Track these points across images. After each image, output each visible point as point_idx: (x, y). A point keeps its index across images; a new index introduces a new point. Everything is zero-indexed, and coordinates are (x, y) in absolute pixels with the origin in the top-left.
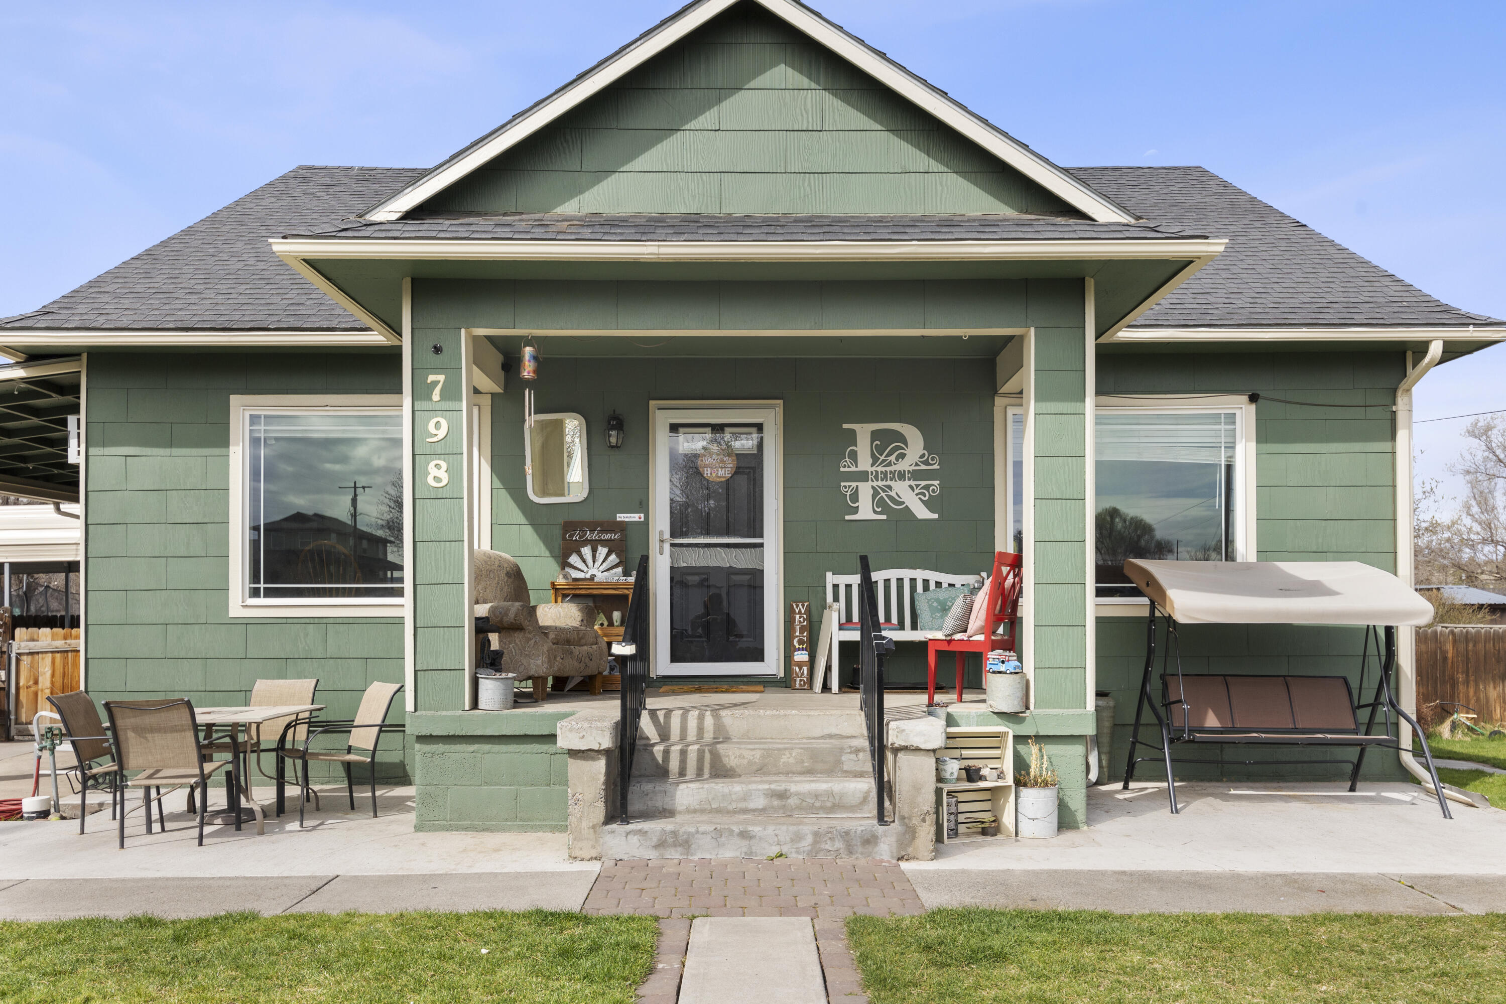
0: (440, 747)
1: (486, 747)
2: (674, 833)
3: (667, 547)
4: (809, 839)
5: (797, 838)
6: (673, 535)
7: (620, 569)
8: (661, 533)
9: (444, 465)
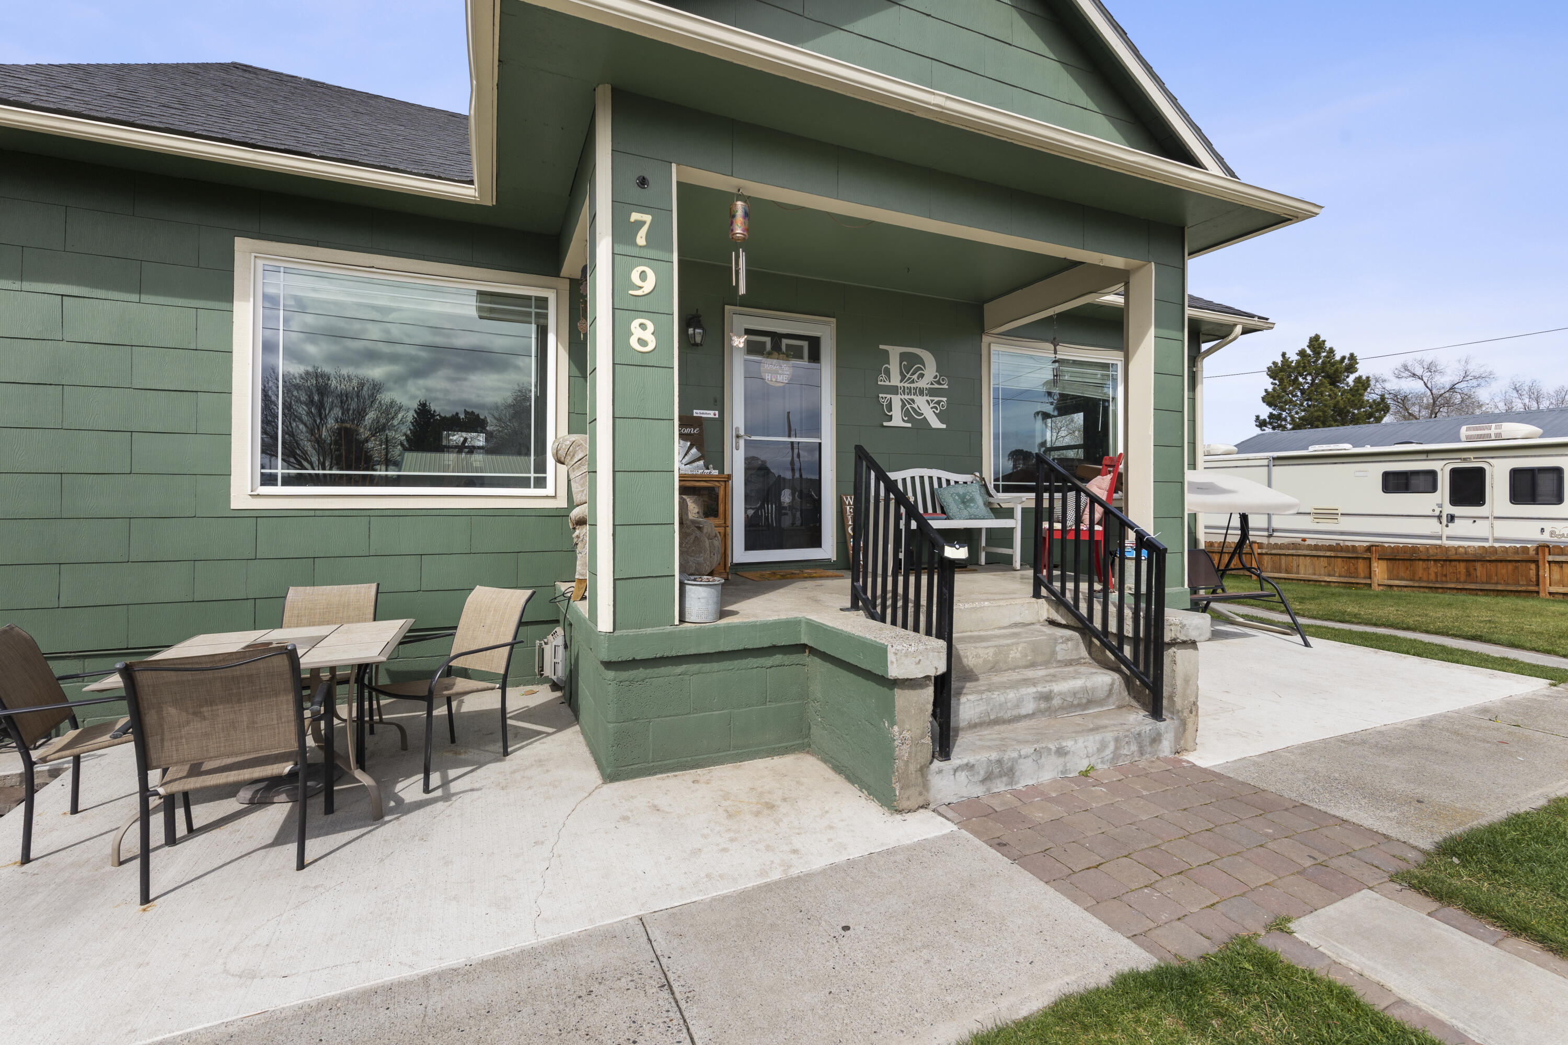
0: (641, 672)
1: (695, 667)
2: (999, 762)
3: (742, 443)
4: (1112, 746)
5: (1103, 746)
6: (747, 431)
7: (701, 463)
8: (737, 429)
9: (650, 326)
